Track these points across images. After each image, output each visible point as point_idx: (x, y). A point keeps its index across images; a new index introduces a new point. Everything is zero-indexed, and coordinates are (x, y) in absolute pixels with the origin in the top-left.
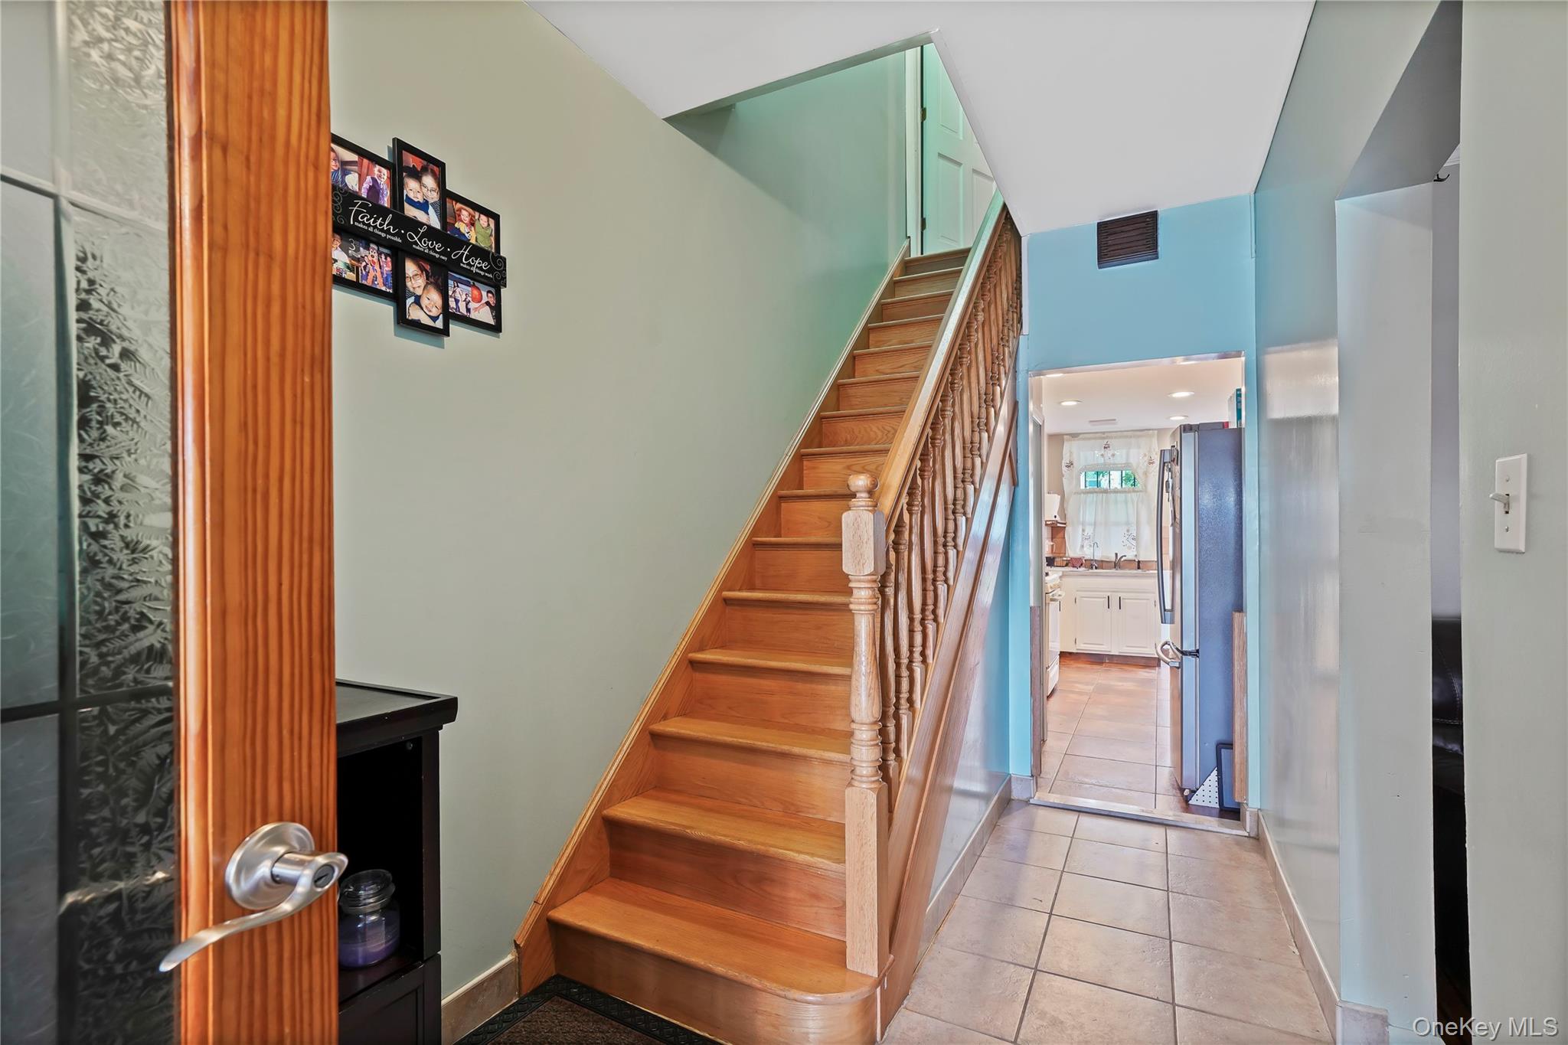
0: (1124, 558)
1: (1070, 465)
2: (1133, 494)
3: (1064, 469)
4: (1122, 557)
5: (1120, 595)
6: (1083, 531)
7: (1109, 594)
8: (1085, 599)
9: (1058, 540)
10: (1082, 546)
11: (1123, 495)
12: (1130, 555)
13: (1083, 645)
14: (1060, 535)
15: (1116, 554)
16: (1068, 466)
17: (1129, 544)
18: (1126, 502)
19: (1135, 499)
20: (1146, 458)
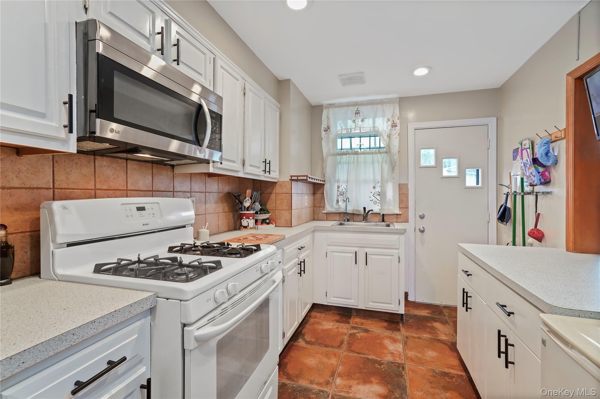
0: (371, 212)
1: (327, 129)
2: (379, 155)
3: (323, 133)
4: (369, 211)
5: (367, 250)
6: (338, 187)
7: (356, 249)
8: (335, 254)
9: (318, 196)
10: (338, 201)
11: (371, 156)
12: (376, 209)
13: (332, 299)
14: (320, 192)
15: (365, 208)
16: (325, 131)
17: (375, 199)
18: (373, 162)
19: (380, 160)
20: (390, 123)
